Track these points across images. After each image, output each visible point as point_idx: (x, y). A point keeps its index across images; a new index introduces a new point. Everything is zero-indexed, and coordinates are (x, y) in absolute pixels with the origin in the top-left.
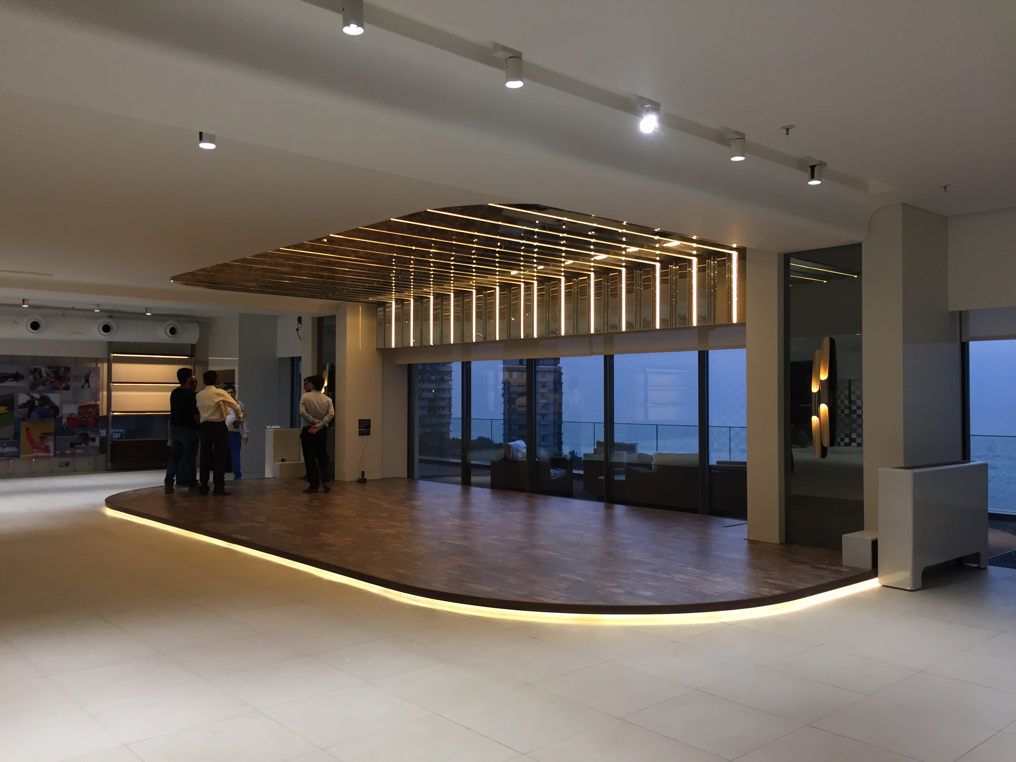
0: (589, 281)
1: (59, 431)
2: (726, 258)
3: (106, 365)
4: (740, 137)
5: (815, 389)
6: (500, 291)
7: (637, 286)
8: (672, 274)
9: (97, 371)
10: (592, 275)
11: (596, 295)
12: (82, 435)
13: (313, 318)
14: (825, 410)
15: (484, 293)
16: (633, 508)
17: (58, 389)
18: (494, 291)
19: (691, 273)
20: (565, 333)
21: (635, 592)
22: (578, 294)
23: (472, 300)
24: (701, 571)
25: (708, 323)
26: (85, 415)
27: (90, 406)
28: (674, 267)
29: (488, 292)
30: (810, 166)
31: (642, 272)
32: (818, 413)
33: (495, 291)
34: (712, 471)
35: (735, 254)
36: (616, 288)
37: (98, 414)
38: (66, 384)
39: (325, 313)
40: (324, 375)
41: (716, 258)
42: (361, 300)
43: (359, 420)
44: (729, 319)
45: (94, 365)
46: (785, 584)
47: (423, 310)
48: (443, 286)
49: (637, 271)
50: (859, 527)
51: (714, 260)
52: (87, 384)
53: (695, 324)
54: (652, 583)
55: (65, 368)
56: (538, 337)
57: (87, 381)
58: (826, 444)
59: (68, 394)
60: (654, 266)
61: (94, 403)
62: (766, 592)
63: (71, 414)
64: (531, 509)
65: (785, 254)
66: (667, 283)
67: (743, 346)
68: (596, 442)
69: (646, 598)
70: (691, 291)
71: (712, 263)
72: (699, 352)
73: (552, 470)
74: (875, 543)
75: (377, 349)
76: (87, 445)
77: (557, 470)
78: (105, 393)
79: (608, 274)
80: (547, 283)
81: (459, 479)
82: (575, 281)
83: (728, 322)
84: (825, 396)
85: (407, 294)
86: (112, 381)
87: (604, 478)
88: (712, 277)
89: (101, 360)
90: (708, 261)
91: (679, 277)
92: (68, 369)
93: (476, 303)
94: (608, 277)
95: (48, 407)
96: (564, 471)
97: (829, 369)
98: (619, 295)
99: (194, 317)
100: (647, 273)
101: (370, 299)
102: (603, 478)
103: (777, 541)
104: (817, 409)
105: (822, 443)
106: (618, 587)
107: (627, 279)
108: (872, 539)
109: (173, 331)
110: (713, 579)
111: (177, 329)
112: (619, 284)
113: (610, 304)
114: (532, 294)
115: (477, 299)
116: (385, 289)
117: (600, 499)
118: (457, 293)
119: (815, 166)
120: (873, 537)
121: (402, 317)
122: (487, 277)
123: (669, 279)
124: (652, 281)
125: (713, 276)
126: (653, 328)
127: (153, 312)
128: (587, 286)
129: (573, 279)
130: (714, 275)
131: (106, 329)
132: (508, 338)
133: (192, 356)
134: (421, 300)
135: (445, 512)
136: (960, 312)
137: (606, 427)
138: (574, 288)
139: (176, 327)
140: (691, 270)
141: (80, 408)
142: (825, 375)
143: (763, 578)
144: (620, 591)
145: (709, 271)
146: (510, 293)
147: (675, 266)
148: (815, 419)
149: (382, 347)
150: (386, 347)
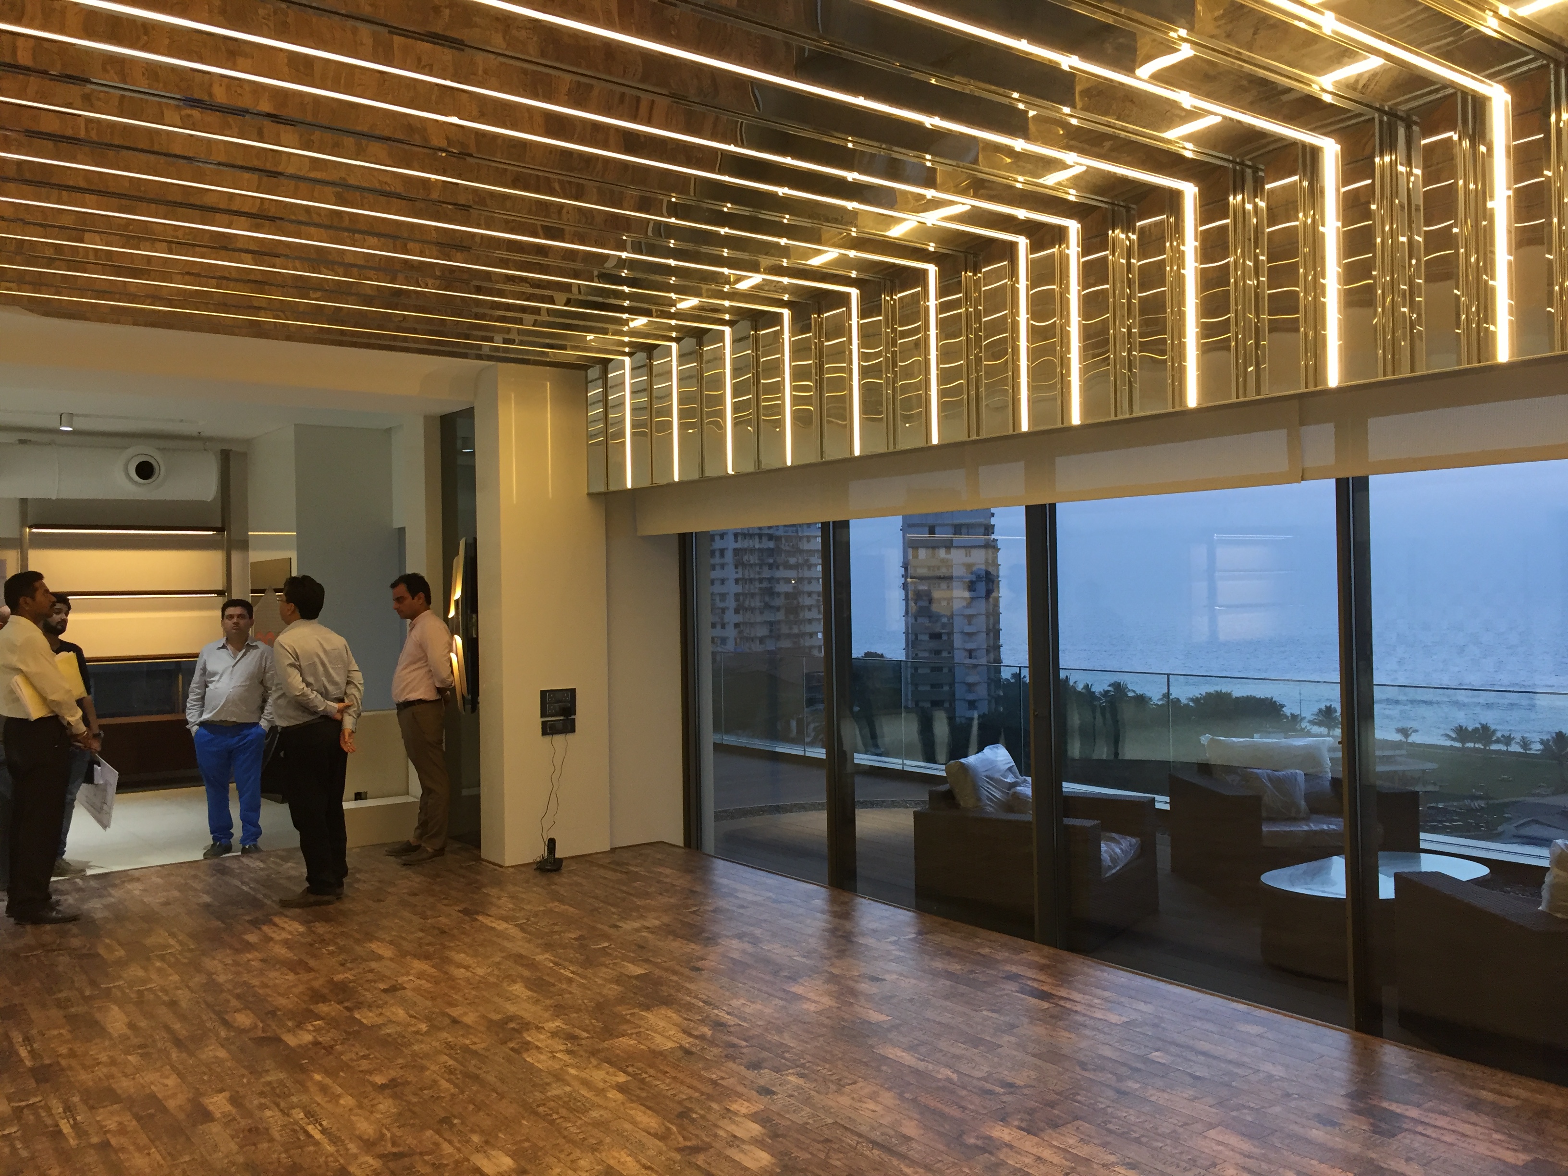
3: (15, 555)
13: (428, 419)
39: (452, 401)
40: (453, 569)
43: (541, 692)
73: (1104, 842)
75: (589, 494)
77: (1118, 842)
89: (8, 544)
109: (145, 470)
111: (155, 468)
127: (77, 425)
133: (220, 530)
149: (602, 489)
150: (612, 488)
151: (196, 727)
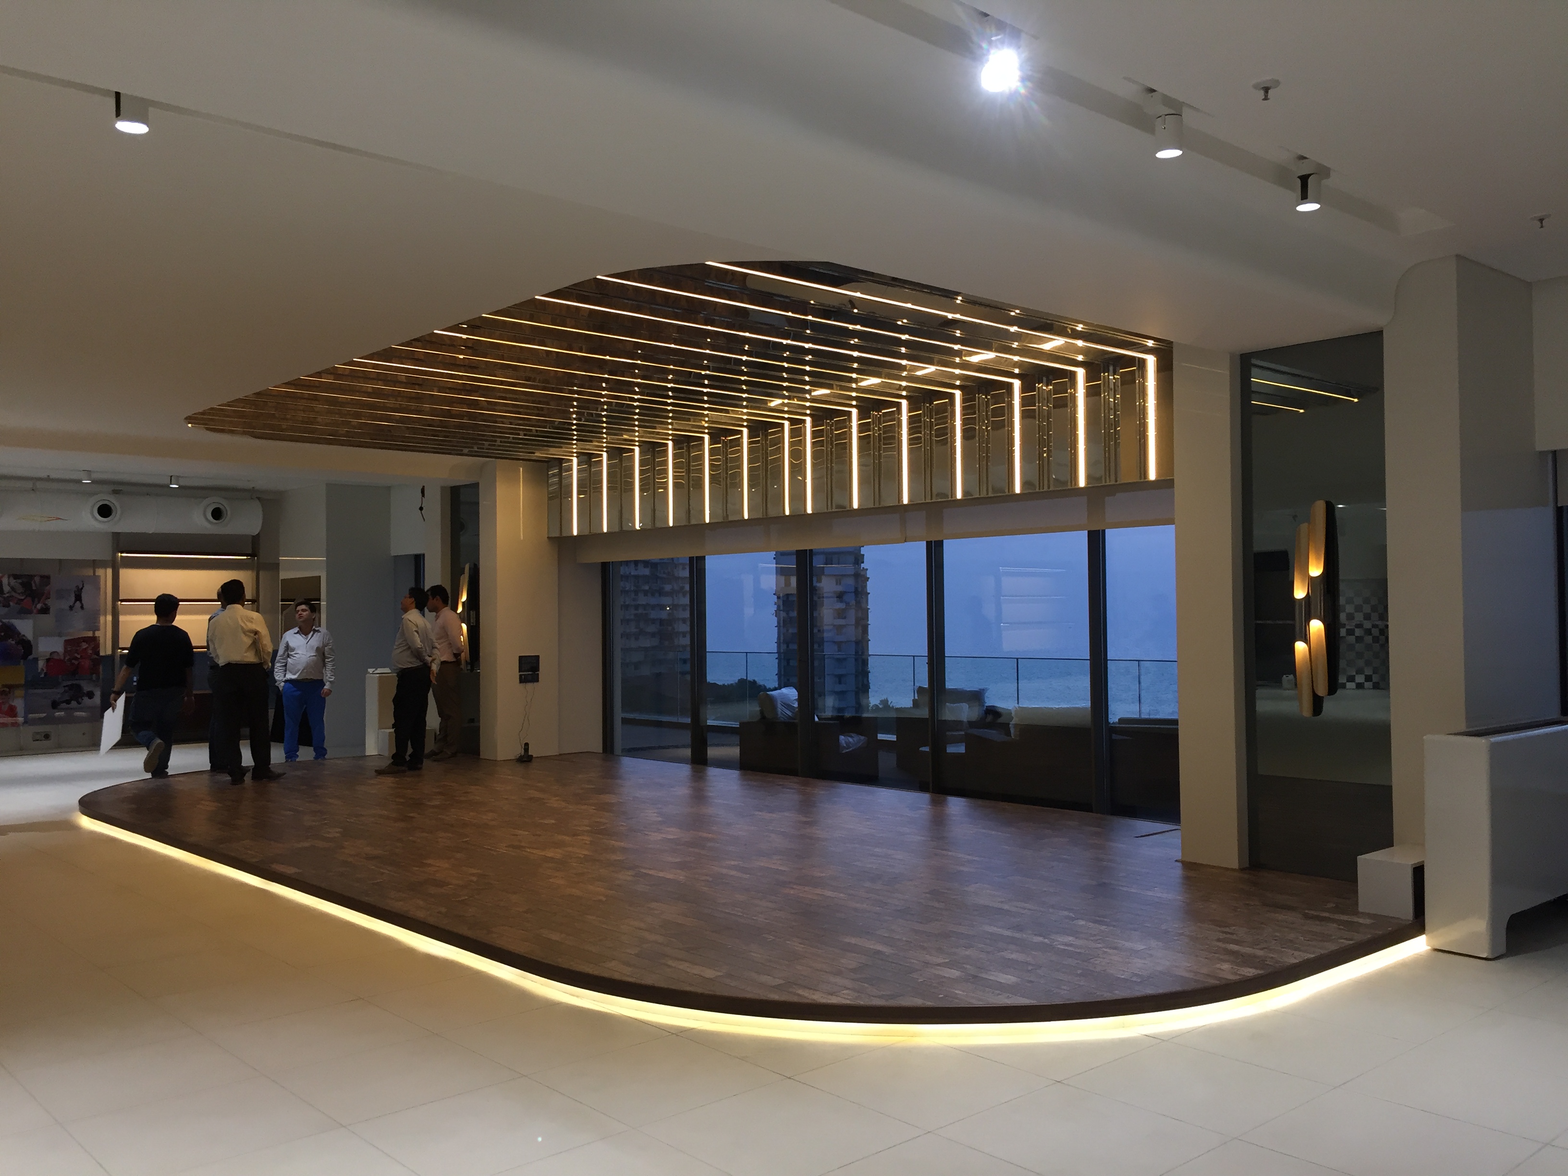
0: (899, 416)
1: (33, 682)
2: (1135, 368)
3: (109, 571)
4: (1173, 112)
5: (1300, 593)
6: (750, 437)
7: (980, 424)
8: (1041, 400)
9: (96, 580)
10: (904, 403)
11: (911, 441)
12: (71, 687)
13: (443, 489)
14: (1319, 630)
15: (724, 440)
16: (980, 802)
17: (30, 612)
18: (740, 436)
19: (1074, 398)
20: (859, 505)
21: (984, 976)
22: (880, 440)
23: (703, 454)
24: (1103, 928)
25: (1106, 482)
26: (76, 655)
27: (86, 640)
28: (1044, 388)
29: (729, 438)
30: (1298, 177)
31: (989, 397)
32: (1306, 635)
33: (742, 437)
34: (1114, 737)
35: (1151, 361)
36: (946, 428)
37: (98, 653)
38: (44, 604)
39: (462, 479)
40: (461, 583)
41: (1118, 368)
42: (522, 455)
43: (520, 657)
44: (1143, 473)
45: (90, 572)
46: (1260, 953)
47: (623, 474)
48: (655, 428)
49: (980, 395)
50: (1385, 841)
51: (1114, 373)
52: (78, 604)
53: (1082, 483)
54: (1014, 956)
55: (42, 577)
56: (815, 512)
57: (78, 598)
58: (1322, 691)
59: (46, 620)
60: (1010, 386)
61: (90, 634)
62: (1227, 971)
63: (52, 653)
64: (807, 806)
65: (1242, 355)
66: (1034, 417)
67: (1169, 521)
68: (916, 688)
69: (1002, 988)
70: (1075, 432)
71: (1111, 377)
72: (1089, 532)
73: (842, 738)
74: (1419, 872)
75: (548, 537)
76: (79, 703)
77: (851, 737)
78: (109, 618)
79: (931, 403)
80: (828, 421)
81: (688, 752)
82: (875, 416)
83: (1141, 478)
84: (1319, 605)
85: (597, 444)
86: (120, 598)
87: (928, 750)
88: (1112, 405)
89: (103, 564)
90: (1104, 374)
91: (1054, 407)
92: (46, 579)
93: (710, 460)
94: (931, 407)
95: (14, 642)
96: (862, 738)
97: (1324, 556)
98: (951, 440)
99: (253, 490)
100: (997, 399)
101: (536, 455)
102: (926, 749)
103: (1235, 864)
104: (1304, 628)
105: (1315, 689)
106: (950, 965)
107: (964, 412)
108: (1415, 864)
109: (217, 514)
110: (1128, 945)
111: (225, 512)
112: (951, 421)
113: (934, 459)
114: (803, 440)
115: (712, 452)
116: (561, 436)
117: (922, 788)
118: (677, 441)
119: (1309, 175)
120: (1414, 861)
121: (589, 485)
122: (727, 411)
123: (1037, 411)
124: (1006, 415)
125: (1113, 403)
126: (1009, 492)
127: (182, 484)
128: (896, 425)
129: (872, 412)
130: (1114, 401)
131: (105, 511)
132: (763, 516)
133: (253, 555)
134: (619, 454)
135: (656, 814)
136: (1554, 452)
137: (931, 664)
138: (874, 428)
139: (221, 507)
140: (1075, 393)
141: (67, 642)
142: (1318, 567)
143: (1219, 940)
144: (955, 973)
145: (1106, 394)
146: (766, 440)
147: (1047, 386)
148: (1300, 647)
149: (557, 535)
150: (564, 534)
151: (282, 684)
